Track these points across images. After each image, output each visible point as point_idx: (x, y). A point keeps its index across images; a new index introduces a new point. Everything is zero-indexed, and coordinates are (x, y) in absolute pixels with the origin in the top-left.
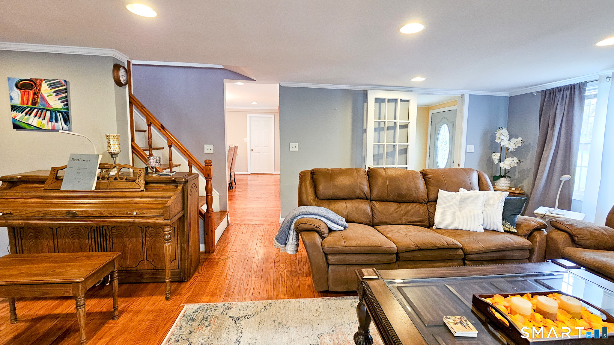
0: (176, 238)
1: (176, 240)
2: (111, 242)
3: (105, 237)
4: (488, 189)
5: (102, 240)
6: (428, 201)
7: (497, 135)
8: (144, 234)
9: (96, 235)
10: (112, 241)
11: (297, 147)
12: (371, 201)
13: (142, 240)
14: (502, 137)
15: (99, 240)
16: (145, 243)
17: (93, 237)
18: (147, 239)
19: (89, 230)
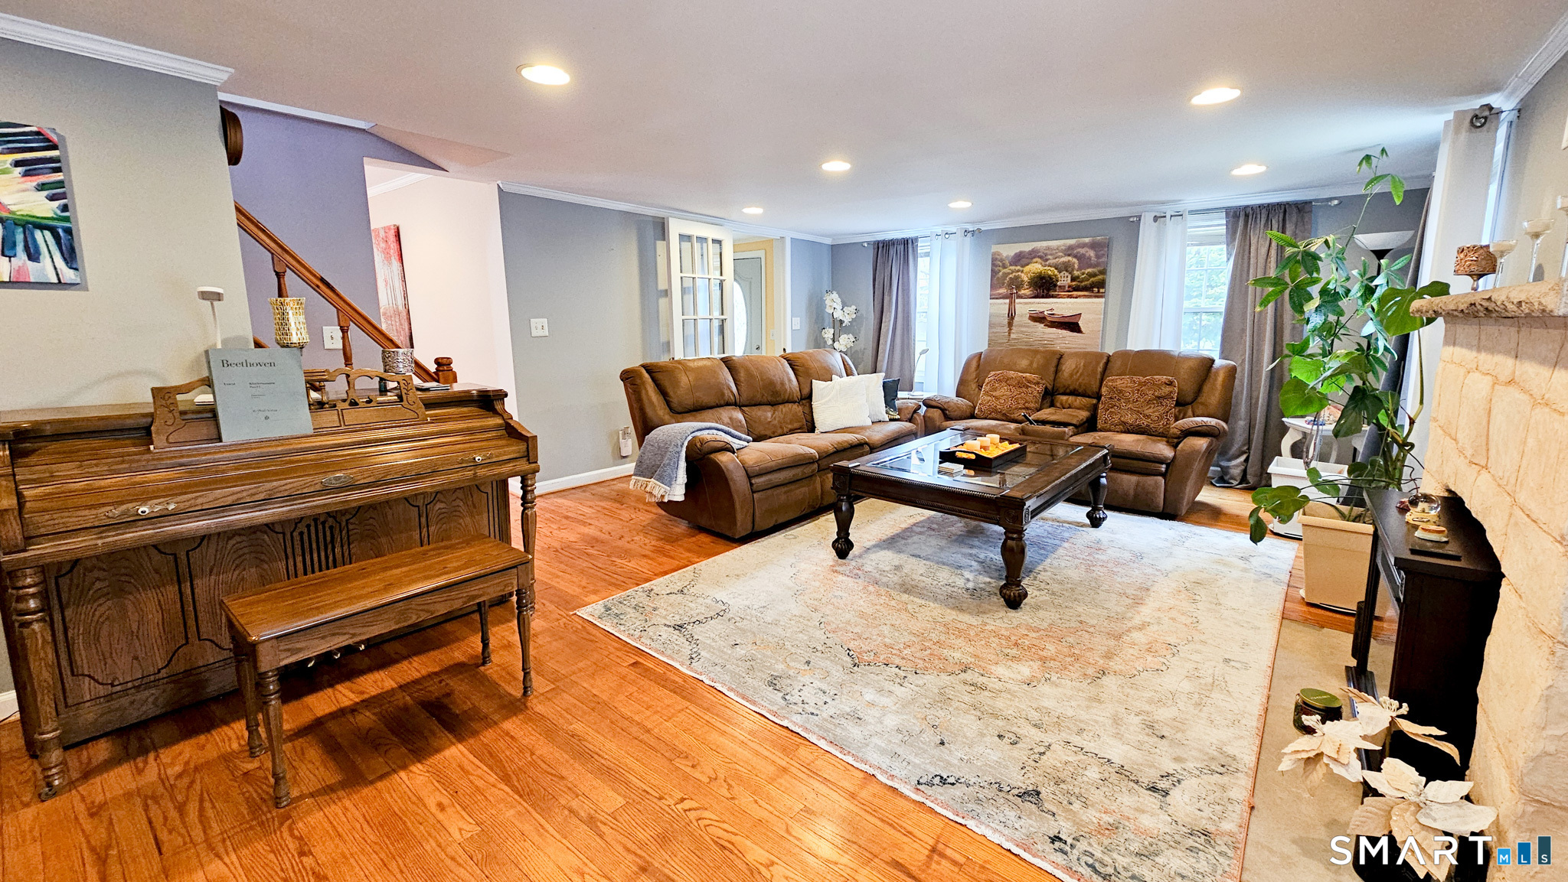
0: (491, 514)
1: (491, 519)
2: (346, 554)
3: (330, 546)
4: (852, 374)
5: (323, 554)
6: (802, 399)
7: (828, 302)
8: (423, 520)
9: (306, 545)
10: (350, 551)
11: (546, 327)
12: (740, 407)
13: (421, 533)
14: (835, 305)
15: (315, 556)
16: (426, 539)
17: (298, 551)
18: (432, 529)
19: (288, 536)
